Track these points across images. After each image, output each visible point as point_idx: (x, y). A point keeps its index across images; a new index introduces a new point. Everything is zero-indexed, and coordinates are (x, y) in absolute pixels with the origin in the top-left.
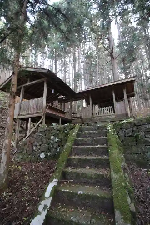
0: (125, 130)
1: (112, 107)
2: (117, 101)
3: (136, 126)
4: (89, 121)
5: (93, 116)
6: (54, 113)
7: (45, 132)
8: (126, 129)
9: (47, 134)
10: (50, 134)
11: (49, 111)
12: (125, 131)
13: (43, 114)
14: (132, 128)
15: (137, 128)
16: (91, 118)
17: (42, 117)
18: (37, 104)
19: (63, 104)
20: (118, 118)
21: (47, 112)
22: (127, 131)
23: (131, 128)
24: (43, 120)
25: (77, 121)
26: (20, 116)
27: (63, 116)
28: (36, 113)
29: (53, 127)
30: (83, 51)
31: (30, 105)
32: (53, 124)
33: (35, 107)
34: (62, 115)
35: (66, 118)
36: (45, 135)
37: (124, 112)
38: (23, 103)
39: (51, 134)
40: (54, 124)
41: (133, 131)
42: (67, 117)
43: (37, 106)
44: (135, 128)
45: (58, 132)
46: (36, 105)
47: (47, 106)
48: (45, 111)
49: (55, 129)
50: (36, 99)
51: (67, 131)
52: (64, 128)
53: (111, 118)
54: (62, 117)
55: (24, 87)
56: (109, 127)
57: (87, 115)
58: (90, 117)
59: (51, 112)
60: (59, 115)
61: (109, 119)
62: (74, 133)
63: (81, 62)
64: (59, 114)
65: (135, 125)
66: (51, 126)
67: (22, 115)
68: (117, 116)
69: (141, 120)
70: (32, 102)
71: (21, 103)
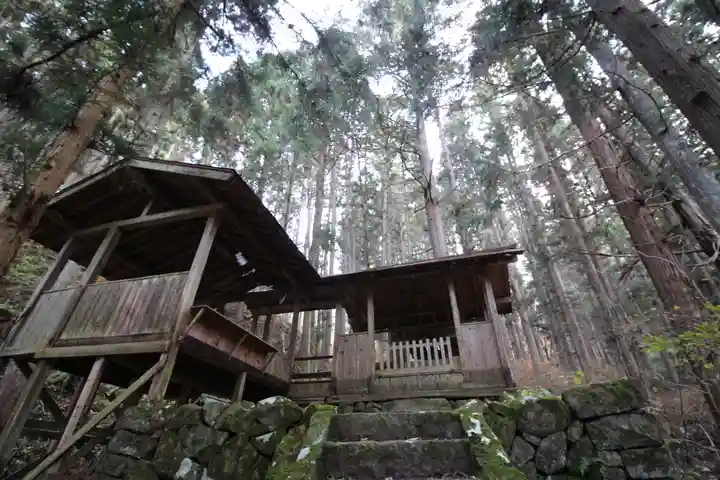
0: (534, 439)
1: (448, 338)
2: (465, 319)
3: (578, 423)
4: (362, 394)
5: (378, 372)
6: (222, 347)
7: (155, 436)
8: (542, 437)
9: (162, 447)
10: (177, 450)
11: (197, 334)
12: (536, 447)
13: (167, 342)
14: (566, 430)
15: (585, 432)
16: (369, 382)
17: (163, 357)
18: (156, 299)
19: (263, 318)
20: (472, 386)
21: (189, 339)
22: (544, 444)
23: (558, 429)
24: (159, 371)
25: (312, 389)
26: (59, 346)
27: (257, 366)
28: (136, 338)
29: (202, 413)
30: (347, 177)
31: (122, 301)
32: (204, 395)
33: (140, 310)
34: (252, 361)
35: (266, 375)
36: (151, 454)
37: (493, 363)
38: (93, 290)
39: (184, 446)
40: (209, 399)
41: (570, 445)
42: (271, 370)
43: (150, 310)
44: (575, 432)
45: (221, 441)
46: (147, 303)
47: (194, 311)
48: (181, 332)
49: (206, 425)
50: (156, 279)
51: (266, 437)
52: (257, 417)
53: (446, 386)
54: (253, 368)
55: (121, 228)
56: (473, 420)
57: (357, 365)
58: (366, 377)
59: (210, 341)
60: (242, 358)
61: (438, 387)
62: (305, 452)
63: (338, 205)
64: (240, 355)
65: (574, 415)
66: (192, 406)
67: (67, 343)
68: (471, 376)
69: (594, 396)
70: (135, 290)
71: (83, 292)
